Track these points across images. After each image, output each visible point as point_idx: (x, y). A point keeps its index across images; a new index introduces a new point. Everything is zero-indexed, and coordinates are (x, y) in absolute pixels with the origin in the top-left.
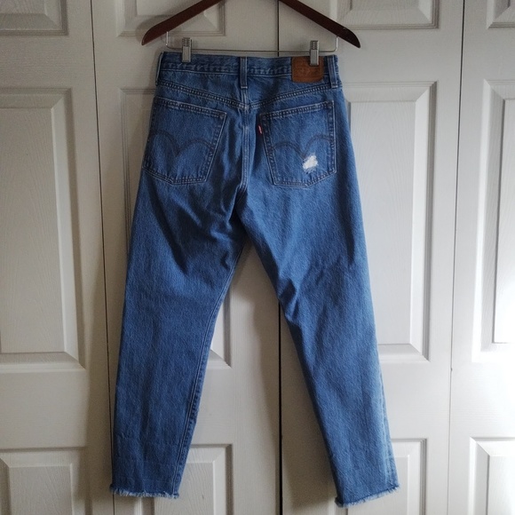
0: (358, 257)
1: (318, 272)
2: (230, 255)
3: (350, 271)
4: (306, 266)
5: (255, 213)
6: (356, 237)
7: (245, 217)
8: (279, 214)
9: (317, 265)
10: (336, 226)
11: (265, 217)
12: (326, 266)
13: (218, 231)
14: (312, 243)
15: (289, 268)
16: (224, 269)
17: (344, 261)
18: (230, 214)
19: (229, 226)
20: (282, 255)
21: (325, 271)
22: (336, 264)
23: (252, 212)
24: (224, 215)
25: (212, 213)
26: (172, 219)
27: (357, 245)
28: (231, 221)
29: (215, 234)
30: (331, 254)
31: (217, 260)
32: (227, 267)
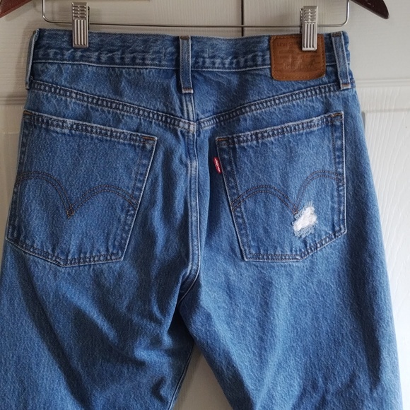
0: (386, 376)
1: (316, 398)
2: (169, 381)
3: (373, 399)
4: (296, 390)
5: (213, 315)
6: (384, 343)
7: (197, 325)
8: (253, 310)
9: (315, 386)
10: (346, 323)
11: (231, 317)
12: (331, 388)
13: (147, 348)
14: (305, 352)
15: (271, 397)
16: (157, 403)
17: (363, 381)
18: (169, 321)
19: (167, 340)
20: (260, 381)
21: (329, 398)
22: (349, 386)
23: (208, 317)
24: (159, 323)
25: (136, 319)
26: (64, 328)
27: (385, 354)
28: (172, 331)
29: (142, 353)
30: (338, 368)
31: (145, 391)
32: (162, 400)
